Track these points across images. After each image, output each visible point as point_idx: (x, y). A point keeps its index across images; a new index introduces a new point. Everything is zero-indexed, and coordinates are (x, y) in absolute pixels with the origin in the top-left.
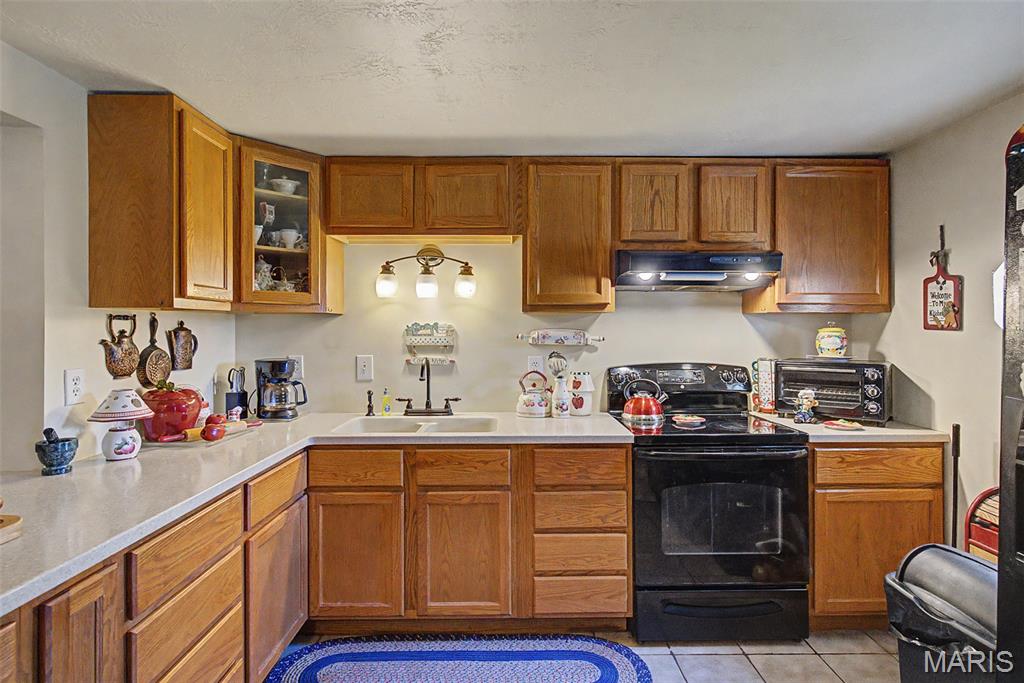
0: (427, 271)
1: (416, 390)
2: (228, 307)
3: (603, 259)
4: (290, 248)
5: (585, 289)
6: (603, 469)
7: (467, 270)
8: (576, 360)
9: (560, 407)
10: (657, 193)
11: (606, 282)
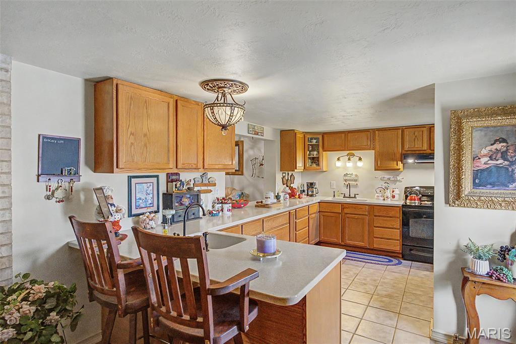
0: (349, 159)
1: (346, 191)
2: (302, 170)
3: (398, 156)
4: (315, 156)
5: (393, 165)
6: (393, 213)
7: (360, 159)
8: (395, 184)
9: (387, 197)
10: (416, 136)
11: (400, 163)
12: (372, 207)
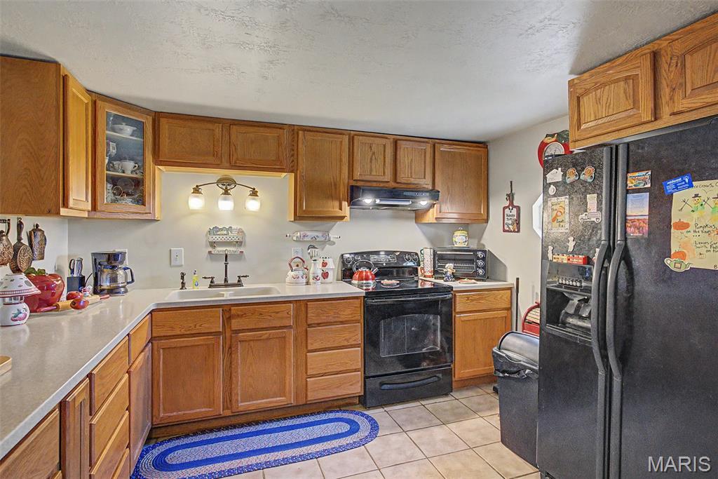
0: (226, 192)
2: (86, 215)
3: (343, 191)
4: (128, 174)
5: (332, 208)
6: (348, 312)
7: (254, 193)
9: (316, 278)
10: (374, 153)
11: (345, 204)
12: (302, 304)
